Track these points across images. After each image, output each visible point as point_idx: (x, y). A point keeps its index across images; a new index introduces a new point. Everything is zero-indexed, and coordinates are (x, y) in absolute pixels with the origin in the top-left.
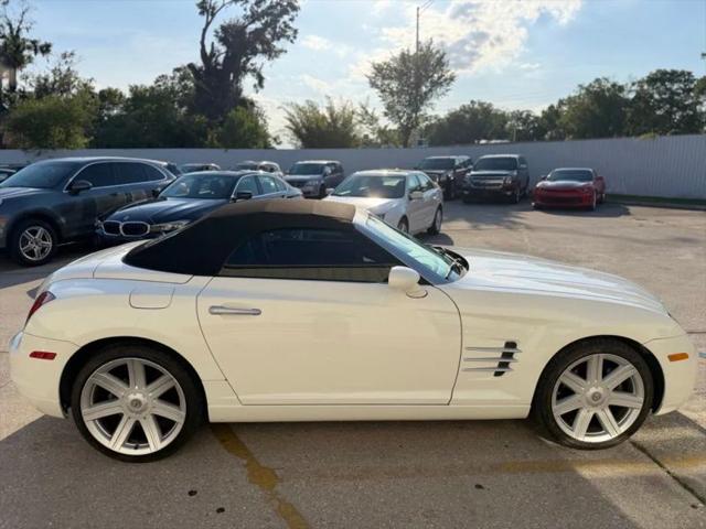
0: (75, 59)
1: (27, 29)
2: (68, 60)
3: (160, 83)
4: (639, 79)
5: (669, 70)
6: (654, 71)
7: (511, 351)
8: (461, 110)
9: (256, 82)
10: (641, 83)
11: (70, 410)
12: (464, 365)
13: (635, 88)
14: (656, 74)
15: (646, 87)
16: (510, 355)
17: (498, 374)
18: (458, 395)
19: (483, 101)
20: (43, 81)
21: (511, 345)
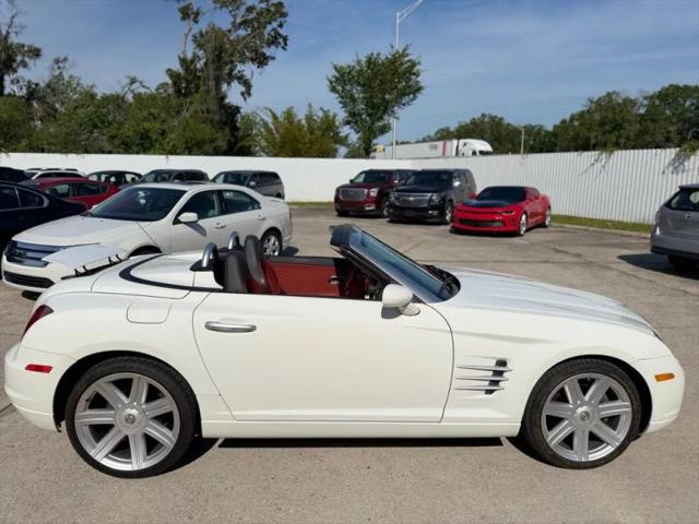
0: (67, 65)
1: (16, 33)
2: (61, 65)
3: (161, 91)
4: (651, 93)
5: (681, 85)
6: (667, 86)
7: (501, 369)
8: (471, 123)
9: (243, 89)
10: (651, 98)
11: (63, 424)
12: (456, 383)
13: (646, 102)
14: (668, 89)
15: (657, 102)
16: (500, 373)
17: (489, 392)
18: (449, 413)
19: (494, 114)
20: (33, 86)
21: (502, 363)
